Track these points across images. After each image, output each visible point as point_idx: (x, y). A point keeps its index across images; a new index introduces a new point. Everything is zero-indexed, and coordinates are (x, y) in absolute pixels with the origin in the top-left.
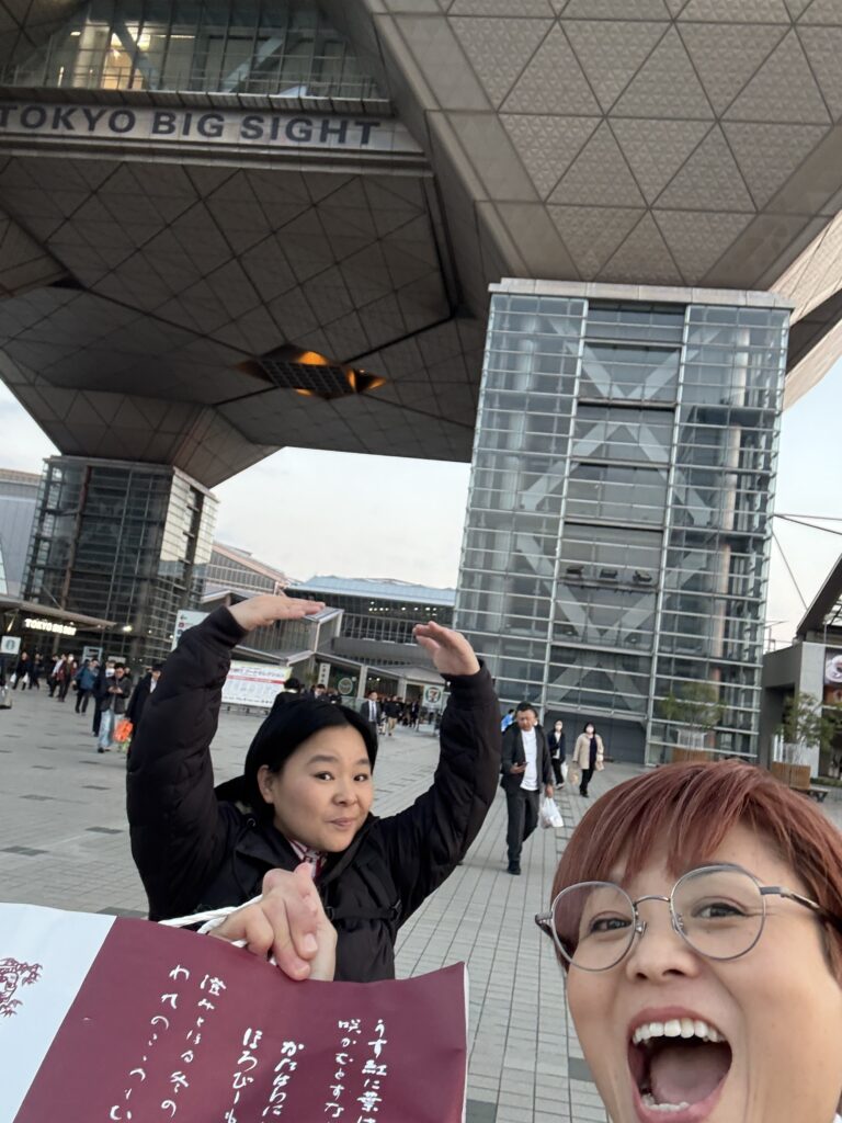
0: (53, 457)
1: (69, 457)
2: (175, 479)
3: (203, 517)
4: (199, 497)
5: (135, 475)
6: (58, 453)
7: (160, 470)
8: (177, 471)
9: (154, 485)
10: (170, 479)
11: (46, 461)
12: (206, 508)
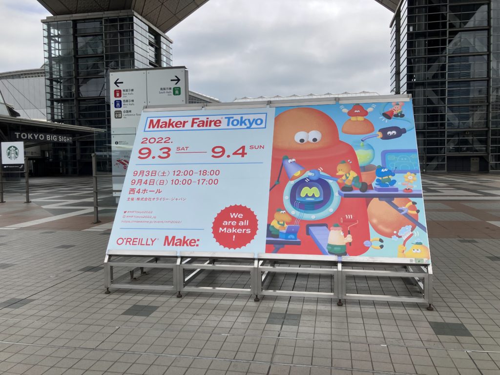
0: (48, 18)
1: (58, 16)
2: (135, 19)
3: (163, 52)
4: (157, 37)
5: (106, 21)
6: (51, 15)
7: (123, 14)
8: (136, 14)
9: (122, 27)
10: (132, 20)
11: (43, 22)
12: (164, 46)
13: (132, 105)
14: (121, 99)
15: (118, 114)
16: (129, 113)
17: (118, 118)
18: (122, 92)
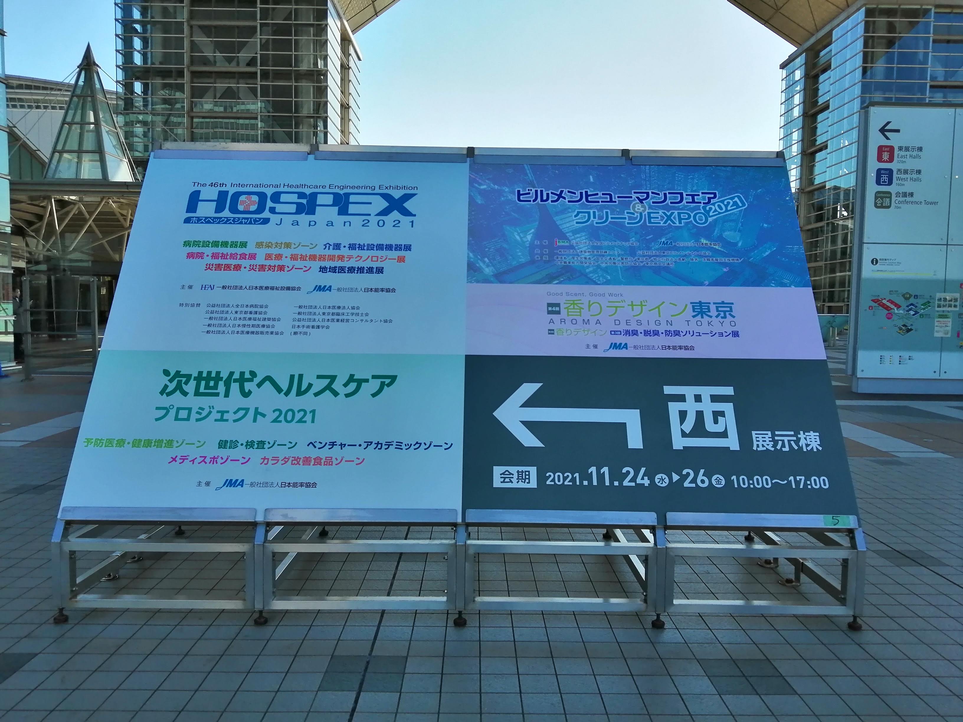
3: (351, 77)
13: (915, 180)
14: (893, 166)
15: (882, 198)
16: (908, 199)
17: (882, 207)
18: (896, 152)
